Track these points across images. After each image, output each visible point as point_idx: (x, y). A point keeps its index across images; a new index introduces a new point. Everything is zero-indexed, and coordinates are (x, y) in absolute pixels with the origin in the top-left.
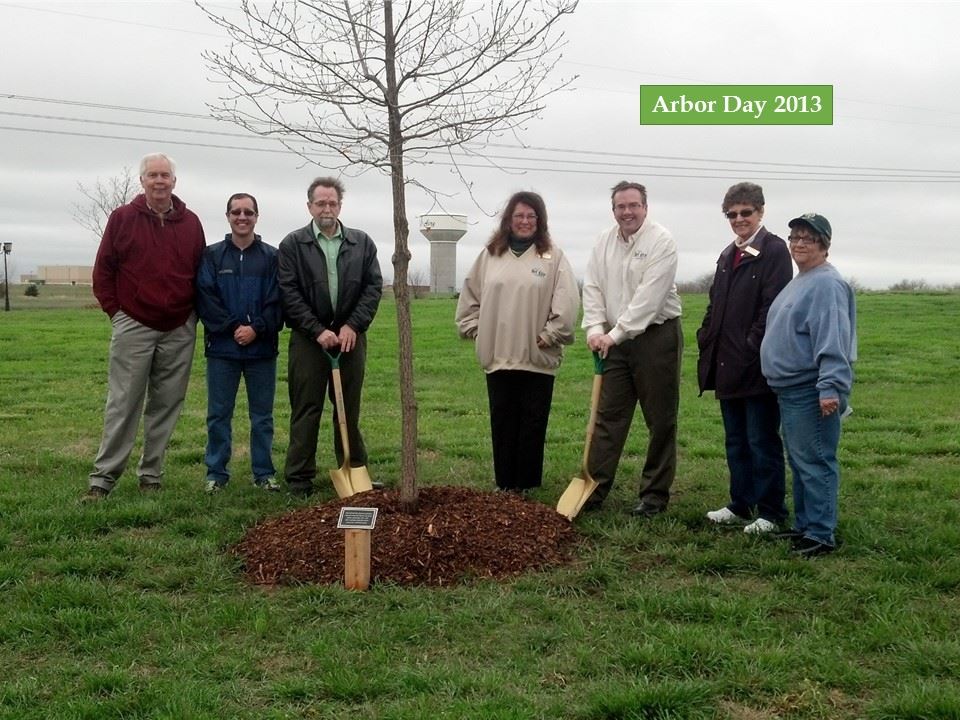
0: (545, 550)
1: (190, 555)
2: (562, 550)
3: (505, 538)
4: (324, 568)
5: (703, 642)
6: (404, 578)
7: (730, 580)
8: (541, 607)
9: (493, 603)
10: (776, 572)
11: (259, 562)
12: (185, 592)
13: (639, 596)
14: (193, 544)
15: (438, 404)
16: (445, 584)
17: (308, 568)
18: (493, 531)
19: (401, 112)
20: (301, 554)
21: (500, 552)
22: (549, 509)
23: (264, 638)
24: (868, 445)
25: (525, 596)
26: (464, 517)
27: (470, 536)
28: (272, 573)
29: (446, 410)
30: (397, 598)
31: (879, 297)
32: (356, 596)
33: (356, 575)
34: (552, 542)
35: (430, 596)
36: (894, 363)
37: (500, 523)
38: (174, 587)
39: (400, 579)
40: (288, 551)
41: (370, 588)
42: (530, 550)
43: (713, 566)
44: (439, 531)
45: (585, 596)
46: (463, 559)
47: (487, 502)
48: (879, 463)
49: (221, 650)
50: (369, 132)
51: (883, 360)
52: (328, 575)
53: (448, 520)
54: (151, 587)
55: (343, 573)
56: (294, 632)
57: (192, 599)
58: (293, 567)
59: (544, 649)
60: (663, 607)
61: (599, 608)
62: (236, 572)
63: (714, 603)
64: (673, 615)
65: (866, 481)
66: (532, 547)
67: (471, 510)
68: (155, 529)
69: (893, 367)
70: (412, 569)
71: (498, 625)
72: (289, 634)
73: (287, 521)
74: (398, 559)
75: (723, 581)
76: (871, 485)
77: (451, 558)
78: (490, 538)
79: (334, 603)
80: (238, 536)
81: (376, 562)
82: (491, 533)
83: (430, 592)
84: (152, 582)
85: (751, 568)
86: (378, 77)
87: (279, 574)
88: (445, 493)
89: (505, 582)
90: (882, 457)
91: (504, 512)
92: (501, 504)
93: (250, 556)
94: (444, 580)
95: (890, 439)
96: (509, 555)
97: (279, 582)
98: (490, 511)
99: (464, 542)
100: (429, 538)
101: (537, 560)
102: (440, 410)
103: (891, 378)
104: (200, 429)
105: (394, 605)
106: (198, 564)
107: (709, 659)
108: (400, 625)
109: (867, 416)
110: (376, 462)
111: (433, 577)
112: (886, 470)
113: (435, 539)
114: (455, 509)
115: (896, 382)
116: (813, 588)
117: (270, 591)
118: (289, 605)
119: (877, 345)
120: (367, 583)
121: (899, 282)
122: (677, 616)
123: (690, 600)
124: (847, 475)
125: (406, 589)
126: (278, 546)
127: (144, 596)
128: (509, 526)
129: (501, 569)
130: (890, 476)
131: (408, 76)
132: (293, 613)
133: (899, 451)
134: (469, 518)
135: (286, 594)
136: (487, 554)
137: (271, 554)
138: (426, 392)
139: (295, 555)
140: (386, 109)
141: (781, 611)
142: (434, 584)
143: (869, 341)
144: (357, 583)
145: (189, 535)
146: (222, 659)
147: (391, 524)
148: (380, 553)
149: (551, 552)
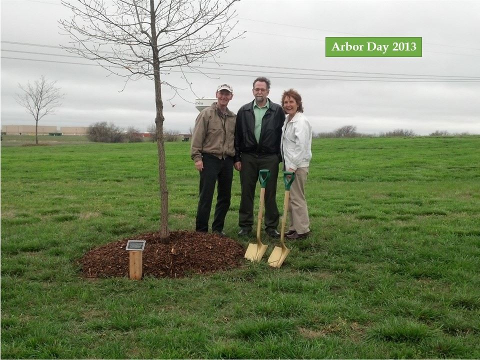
0: (228, 260)
1: (56, 264)
2: (237, 260)
3: (209, 254)
4: (120, 270)
5: (295, 301)
6: (159, 274)
7: (314, 273)
8: (223, 287)
9: (200, 285)
10: (337, 269)
11: (89, 268)
12: (51, 282)
13: (270, 281)
14: (58, 259)
15: (190, 192)
16: (178, 277)
17: (113, 270)
18: (204, 252)
19: (158, 49)
20: (109, 263)
21: (206, 262)
22: (233, 241)
23: (87, 302)
24: (395, 211)
25: (216, 282)
26: (190, 245)
27: (192, 254)
28: (95, 272)
29: (194, 195)
30: (153, 283)
31: (418, 139)
32: (134, 283)
33: (135, 273)
34: (232, 256)
35: (170, 282)
36: (417, 171)
37: (207, 248)
38: (46, 279)
39: (156, 275)
40: (103, 262)
41: (142, 279)
42: (221, 260)
43: (308, 267)
44: (177, 251)
45: (245, 281)
46: (188, 265)
47: (202, 238)
48: (398, 218)
49: (65, 308)
50: (144, 59)
51: (412, 169)
52: (122, 273)
53: (182, 246)
54: (35, 279)
55: (129, 272)
56: (101, 299)
57: (54, 285)
58: (105, 270)
59: (220, 306)
60: (281, 286)
61: (250, 287)
62: (77, 272)
63: (304, 283)
64: (284, 289)
65: (389, 227)
66: (222, 259)
67: (193, 242)
68: (41, 252)
69: (416, 173)
70: (162, 270)
71: (201, 295)
72: (98, 300)
73: (105, 248)
74: (156, 265)
75: (311, 274)
76: (391, 229)
77: (182, 264)
78: (202, 255)
79: (123, 286)
80: (81, 255)
81: (146, 267)
82: (202, 253)
83: (170, 281)
84: (36, 277)
85: (326, 268)
86: (147, 32)
87: (99, 272)
88: (183, 234)
89: (207, 275)
90: (399, 216)
91: (210, 242)
92: (209, 239)
93: (85, 264)
94: (178, 275)
95: (406, 207)
96: (210, 263)
97: (98, 277)
98: (203, 242)
99: (189, 257)
100: (172, 255)
101: (224, 265)
102: (191, 195)
103: (415, 178)
104: (70, 205)
105: (152, 287)
106: (59, 268)
107: (297, 309)
108: (153, 296)
109: (398, 197)
110: (154, 220)
111: (173, 273)
112: (401, 222)
113: (175, 255)
114: (186, 241)
115: (417, 180)
116: (353, 277)
117: (94, 281)
118: (101, 287)
119: (411, 163)
120: (141, 277)
121: (434, 132)
122: (286, 290)
123: (293, 282)
124: (381, 224)
125: (159, 279)
126: (99, 259)
127: (31, 284)
128: (212, 249)
129: (206, 269)
130: (402, 224)
131: (162, 31)
132: (102, 291)
133: (409, 213)
134: (192, 245)
135: (101, 282)
136: (199, 262)
137: (95, 263)
138: (186, 186)
139: (106, 264)
140: (151, 47)
141: (337, 287)
142: (173, 277)
143: (408, 160)
144: (135, 276)
145: (57, 255)
146: (64, 312)
147: (154, 248)
148: (148, 262)
149: (231, 261)
